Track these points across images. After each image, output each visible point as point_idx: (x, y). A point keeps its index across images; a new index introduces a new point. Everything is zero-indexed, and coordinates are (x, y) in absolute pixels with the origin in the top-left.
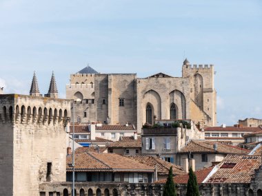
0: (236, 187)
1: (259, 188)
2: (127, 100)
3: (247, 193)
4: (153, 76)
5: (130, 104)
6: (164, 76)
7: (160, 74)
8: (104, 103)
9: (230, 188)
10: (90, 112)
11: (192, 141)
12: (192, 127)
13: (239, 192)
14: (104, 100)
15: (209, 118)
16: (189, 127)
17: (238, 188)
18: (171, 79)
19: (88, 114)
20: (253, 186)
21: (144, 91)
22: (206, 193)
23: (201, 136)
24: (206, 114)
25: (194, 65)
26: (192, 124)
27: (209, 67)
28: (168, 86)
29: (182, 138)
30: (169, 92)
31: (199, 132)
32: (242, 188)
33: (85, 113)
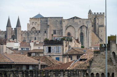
0: (79, 72)
1: (92, 72)
2: (58, 31)
3: (85, 75)
4: (71, 18)
5: (59, 33)
6: (77, 18)
7: (75, 17)
8: (45, 33)
9: (75, 72)
10: (38, 37)
11: (72, 48)
12: (73, 41)
13: (80, 75)
14: (45, 31)
15: (101, 40)
16: (71, 41)
17: (80, 73)
18: (81, 20)
19: (37, 38)
20: (88, 71)
21: (66, 26)
22: (61, 75)
23: (79, 46)
24: (100, 38)
25: (94, 13)
26: (73, 39)
27: (102, 14)
28: (79, 23)
29: (66, 46)
30: (79, 26)
31: (77, 44)
32: (82, 72)
33: (35, 38)
